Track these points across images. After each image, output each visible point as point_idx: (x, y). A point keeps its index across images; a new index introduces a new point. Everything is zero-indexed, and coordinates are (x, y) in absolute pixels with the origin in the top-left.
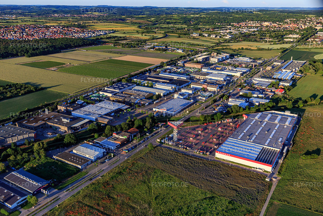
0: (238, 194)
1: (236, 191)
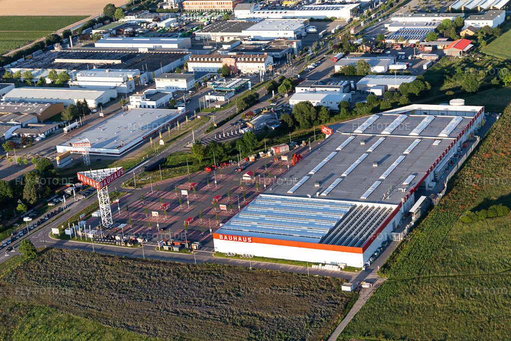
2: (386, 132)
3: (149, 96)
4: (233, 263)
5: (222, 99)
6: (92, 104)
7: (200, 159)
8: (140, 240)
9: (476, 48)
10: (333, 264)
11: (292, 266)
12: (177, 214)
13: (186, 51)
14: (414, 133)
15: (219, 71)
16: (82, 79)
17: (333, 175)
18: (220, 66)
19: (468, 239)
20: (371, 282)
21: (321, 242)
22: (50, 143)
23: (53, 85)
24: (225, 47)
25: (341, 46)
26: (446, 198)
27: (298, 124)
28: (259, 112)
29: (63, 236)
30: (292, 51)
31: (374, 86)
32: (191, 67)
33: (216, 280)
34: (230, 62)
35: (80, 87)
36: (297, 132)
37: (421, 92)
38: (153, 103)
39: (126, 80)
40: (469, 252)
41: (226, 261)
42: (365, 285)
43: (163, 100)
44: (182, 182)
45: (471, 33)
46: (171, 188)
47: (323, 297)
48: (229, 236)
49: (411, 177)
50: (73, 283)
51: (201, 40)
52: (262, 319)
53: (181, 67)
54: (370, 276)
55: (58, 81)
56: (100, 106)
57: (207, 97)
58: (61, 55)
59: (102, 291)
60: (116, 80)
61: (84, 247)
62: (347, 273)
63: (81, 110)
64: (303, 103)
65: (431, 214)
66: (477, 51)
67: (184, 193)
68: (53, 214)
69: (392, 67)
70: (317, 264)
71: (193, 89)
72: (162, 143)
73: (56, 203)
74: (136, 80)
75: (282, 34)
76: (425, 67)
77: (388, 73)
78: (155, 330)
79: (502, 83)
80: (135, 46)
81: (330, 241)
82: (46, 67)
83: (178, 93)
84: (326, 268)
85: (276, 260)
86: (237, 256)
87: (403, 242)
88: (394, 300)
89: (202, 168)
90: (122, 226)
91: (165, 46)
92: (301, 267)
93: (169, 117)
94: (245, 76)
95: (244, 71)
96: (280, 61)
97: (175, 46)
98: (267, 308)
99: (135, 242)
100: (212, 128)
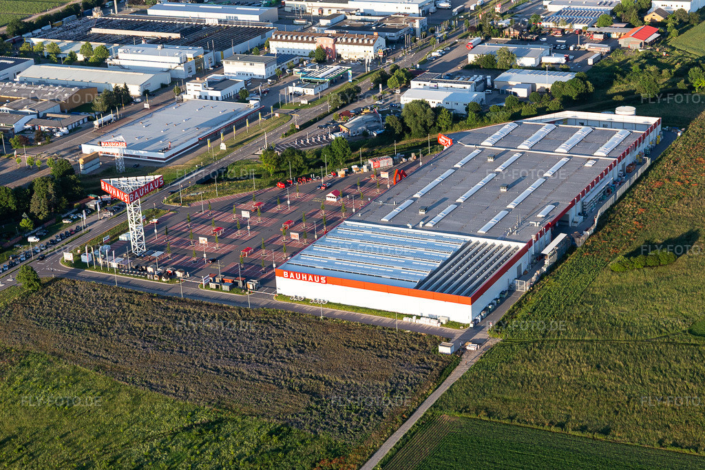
0: (317, 403)
1: (313, 394)
2: (524, 146)
3: (213, 84)
4: (299, 309)
5: (310, 92)
6: (135, 91)
7: (271, 170)
8: (179, 274)
9: (663, 38)
10: (431, 317)
11: (377, 318)
12: (232, 242)
13: (270, 26)
14: (562, 150)
15: (312, 54)
16: (125, 56)
17: (445, 199)
18: (313, 47)
19: (615, 294)
20: (479, 343)
21: (417, 287)
22: (73, 141)
23: (85, 64)
24: (323, 22)
25: (480, 28)
26: (595, 238)
27: (409, 130)
28: (358, 113)
29: (78, 264)
30: (413, 32)
31: (517, 84)
32: (275, 47)
33: (274, 331)
34: (327, 43)
35: (122, 68)
36: (406, 142)
37: (580, 96)
38: (218, 94)
39: (185, 61)
40: (614, 310)
41: (290, 307)
42: (471, 347)
43: (231, 90)
44: (245, 200)
45: (659, 18)
46: (228, 207)
47: (413, 359)
48: (297, 274)
49: (549, 208)
50: (86, 325)
51: (293, 12)
52: (328, 383)
53: (261, 47)
54: (479, 336)
55: (92, 59)
56: (146, 94)
57: (292, 89)
58: (100, 24)
59: (122, 338)
60: (170, 60)
61: (105, 280)
62: (450, 330)
63: (118, 99)
64: (416, 102)
65: (572, 258)
66: (665, 44)
67: (245, 214)
68: (68, 235)
69: (546, 60)
70: (411, 316)
71: (274, 77)
72: (223, 147)
73: (74, 221)
74: (198, 61)
75: (401, 8)
76: (590, 62)
77: (539, 68)
78: (186, 391)
79: (692, 88)
80: (202, 15)
81: (431, 286)
82: (77, 39)
83: (253, 81)
84: (422, 321)
85: (357, 308)
86: (306, 300)
87: (528, 292)
88: (506, 368)
89: (273, 184)
90: (157, 254)
91: (241, 17)
92: (388, 319)
93: (236, 112)
94: (347, 63)
95: (345, 57)
96: (394, 44)
97: (256, 18)
98: (337, 371)
99: (172, 276)
100: (293, 131)
